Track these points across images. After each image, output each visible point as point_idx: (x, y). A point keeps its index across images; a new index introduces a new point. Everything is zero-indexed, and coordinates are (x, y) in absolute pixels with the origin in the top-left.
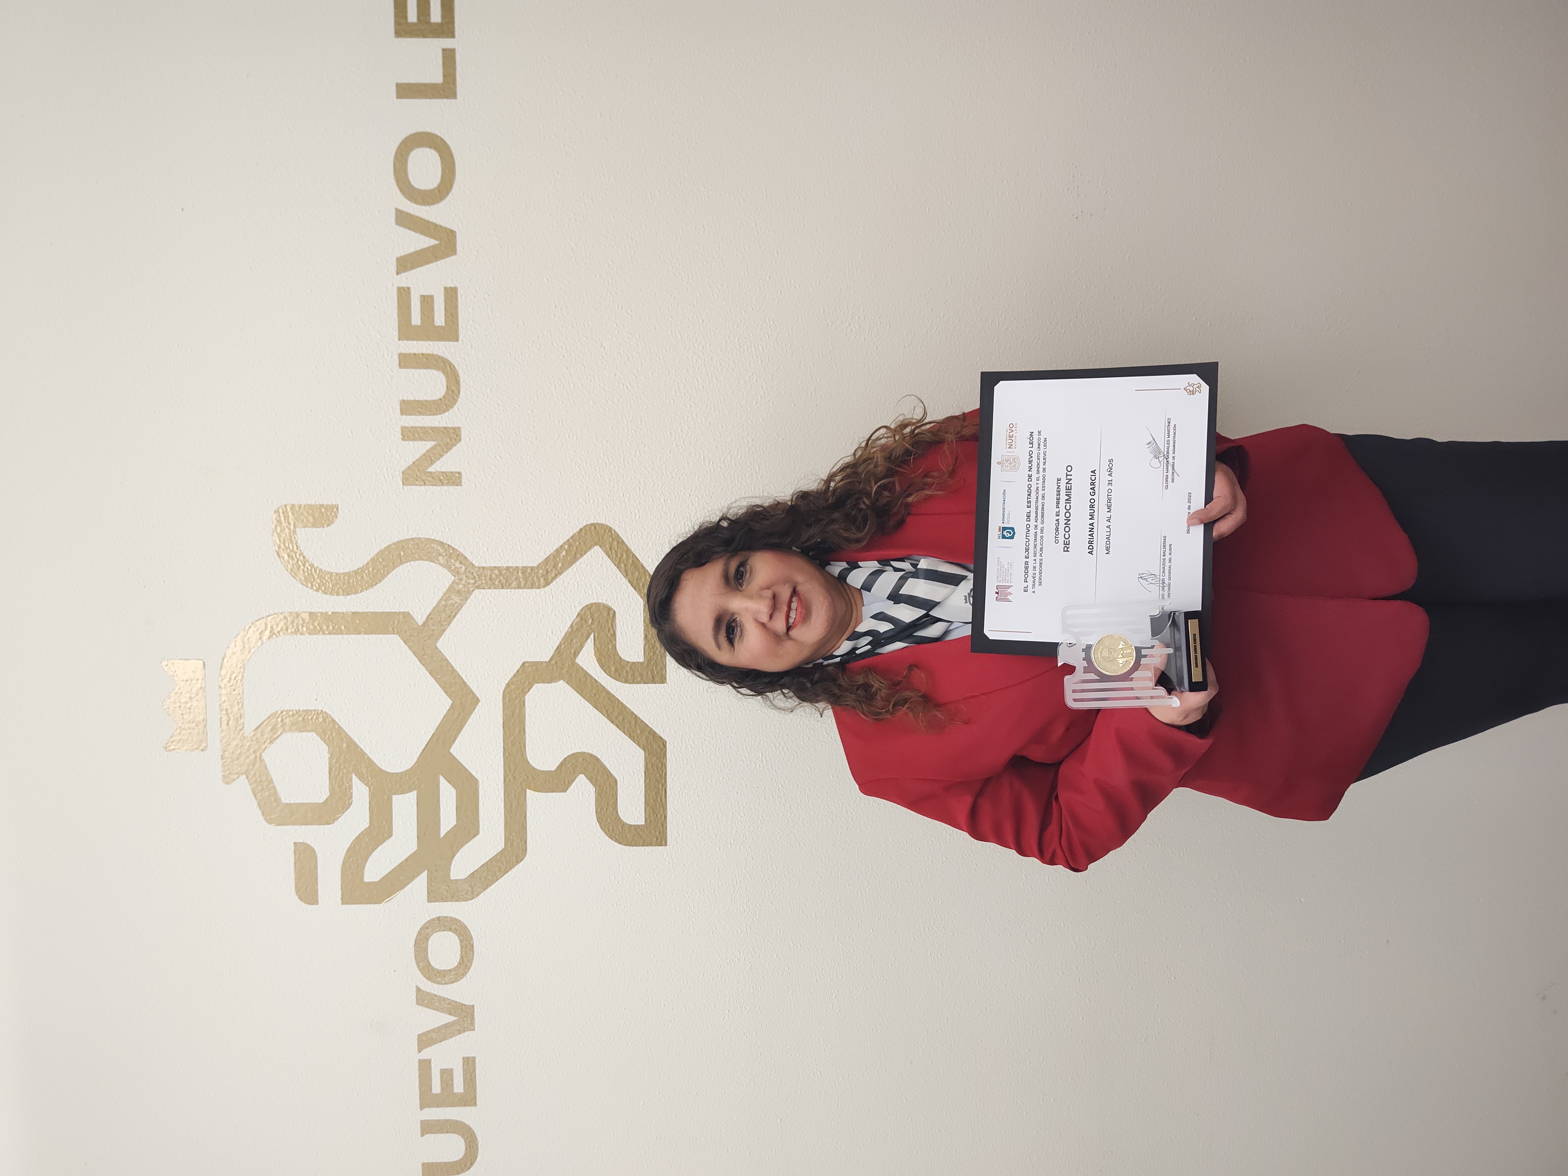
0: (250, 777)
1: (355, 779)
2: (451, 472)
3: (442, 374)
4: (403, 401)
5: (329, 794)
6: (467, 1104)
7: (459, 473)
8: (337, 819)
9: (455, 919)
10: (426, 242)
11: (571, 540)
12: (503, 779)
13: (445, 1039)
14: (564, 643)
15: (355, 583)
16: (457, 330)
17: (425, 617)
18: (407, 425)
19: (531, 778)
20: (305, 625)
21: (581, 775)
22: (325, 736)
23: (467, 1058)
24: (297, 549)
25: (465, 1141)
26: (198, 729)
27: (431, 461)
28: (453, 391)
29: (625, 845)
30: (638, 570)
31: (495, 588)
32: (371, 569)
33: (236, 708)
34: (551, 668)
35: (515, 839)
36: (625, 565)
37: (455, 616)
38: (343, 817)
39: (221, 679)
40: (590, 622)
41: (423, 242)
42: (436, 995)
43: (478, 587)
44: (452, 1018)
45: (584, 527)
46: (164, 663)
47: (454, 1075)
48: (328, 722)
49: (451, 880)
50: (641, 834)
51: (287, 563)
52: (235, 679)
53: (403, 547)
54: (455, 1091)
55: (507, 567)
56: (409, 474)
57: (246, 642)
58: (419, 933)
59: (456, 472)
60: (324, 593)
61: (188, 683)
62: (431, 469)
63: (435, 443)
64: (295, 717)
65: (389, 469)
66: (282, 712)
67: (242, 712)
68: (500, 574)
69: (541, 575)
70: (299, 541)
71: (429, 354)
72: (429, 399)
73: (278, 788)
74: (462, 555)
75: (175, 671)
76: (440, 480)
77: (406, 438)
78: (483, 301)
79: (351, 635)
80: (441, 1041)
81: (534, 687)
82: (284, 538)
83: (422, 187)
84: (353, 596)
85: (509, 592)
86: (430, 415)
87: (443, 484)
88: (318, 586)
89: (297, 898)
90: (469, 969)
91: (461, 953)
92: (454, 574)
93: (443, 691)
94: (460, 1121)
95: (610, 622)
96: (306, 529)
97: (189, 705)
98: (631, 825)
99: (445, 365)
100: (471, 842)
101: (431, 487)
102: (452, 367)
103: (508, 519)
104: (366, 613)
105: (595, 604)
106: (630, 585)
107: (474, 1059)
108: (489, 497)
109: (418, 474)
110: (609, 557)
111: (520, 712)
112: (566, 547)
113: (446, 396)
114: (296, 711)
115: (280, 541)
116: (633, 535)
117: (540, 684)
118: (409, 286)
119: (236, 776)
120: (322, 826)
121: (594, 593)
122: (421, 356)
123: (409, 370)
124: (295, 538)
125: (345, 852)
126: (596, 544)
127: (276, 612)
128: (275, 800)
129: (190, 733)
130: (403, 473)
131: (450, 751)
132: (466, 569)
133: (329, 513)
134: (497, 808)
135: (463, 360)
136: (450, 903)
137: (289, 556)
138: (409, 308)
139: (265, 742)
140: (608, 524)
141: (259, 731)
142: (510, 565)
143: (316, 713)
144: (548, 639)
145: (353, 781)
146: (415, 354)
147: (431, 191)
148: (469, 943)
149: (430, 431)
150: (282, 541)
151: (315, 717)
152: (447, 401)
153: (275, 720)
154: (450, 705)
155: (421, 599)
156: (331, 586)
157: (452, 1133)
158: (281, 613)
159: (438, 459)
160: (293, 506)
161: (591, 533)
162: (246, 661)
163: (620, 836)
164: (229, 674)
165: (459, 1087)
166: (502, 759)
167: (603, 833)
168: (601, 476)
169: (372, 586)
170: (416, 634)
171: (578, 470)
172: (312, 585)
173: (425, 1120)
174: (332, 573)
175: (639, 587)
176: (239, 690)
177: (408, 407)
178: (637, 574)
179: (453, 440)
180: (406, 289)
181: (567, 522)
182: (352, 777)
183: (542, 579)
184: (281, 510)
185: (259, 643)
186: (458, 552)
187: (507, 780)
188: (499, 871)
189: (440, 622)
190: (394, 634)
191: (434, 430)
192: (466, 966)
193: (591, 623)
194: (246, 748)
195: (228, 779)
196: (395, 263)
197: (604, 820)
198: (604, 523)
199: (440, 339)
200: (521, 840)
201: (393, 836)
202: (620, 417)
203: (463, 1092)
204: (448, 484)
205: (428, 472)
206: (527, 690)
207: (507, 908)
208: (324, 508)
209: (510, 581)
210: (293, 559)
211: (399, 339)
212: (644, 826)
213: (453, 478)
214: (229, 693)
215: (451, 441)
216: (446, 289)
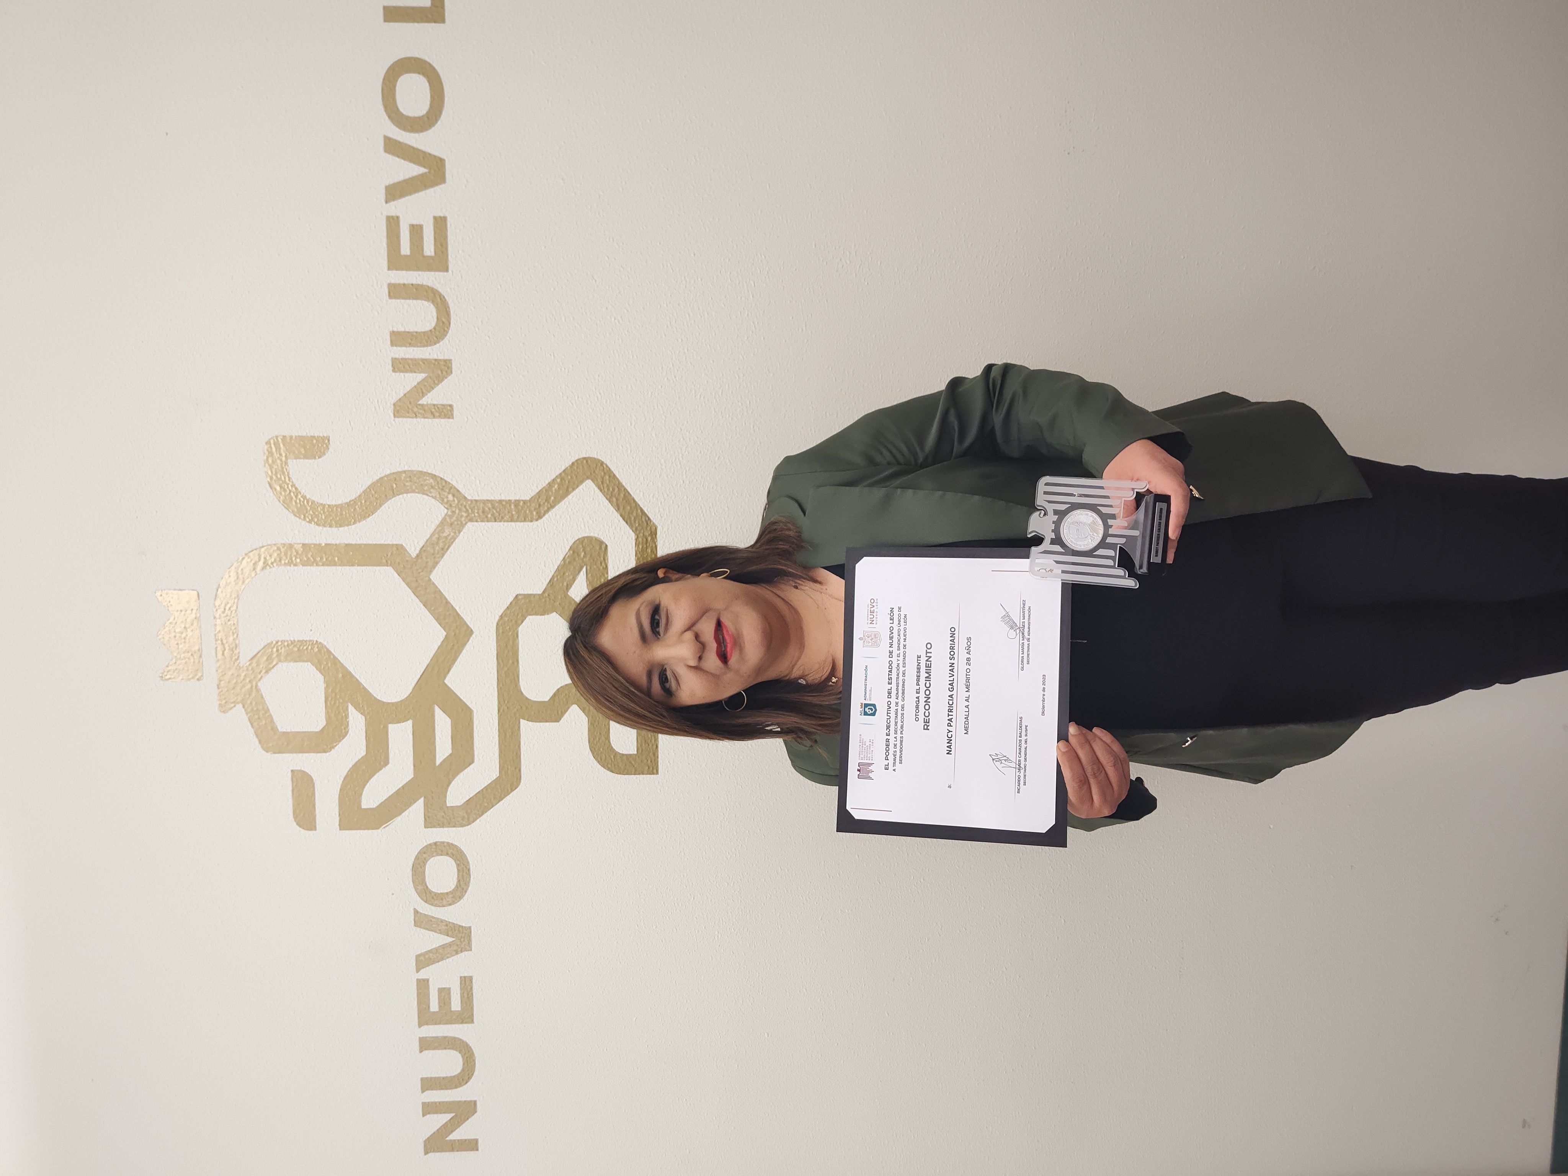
0: (246, 706)
1: (351, 708)
2: (442, 405)
3: (432, 305)
4: (393, 332)
5: (325, 723)
6: (464, 1022)
7: (451, 406)
8: (333, 747)
9: (452, 844)
10: (415, 170)
11: (563, 474)
12: (497, 709)
13: (442, 959)
14: (557, 576)
15: (348, 515)
16: (447, 260)
17: (418, 549)
18: (397, 356)
19: (524, 708)
20: (298, 556)
21: (574, 705)
22: (321, 667)
23: (465, 977)
24: (289, 480)
25: (462, 1057)
26: (194, 659)
27: (423, 392)
28: (443, 323)
29: (618, 774)
30: (629, 504)
31: (488, 521)
32: (363, 502)
33: (231, 638)
34: (543, 600)
35: (509, 767)
36: (617, 500)
37: (448, 549)
38: (340, 745)
39: (215, 610)
40: (582, 556)
41: (413, 170)
42: (433, 917)
43: (471, 520)
44: (450, 940)
45: (576, 461)
46: (158, 594)
47: (452, 993)
48: (323, 652)
49: (447, 807)
50: (633, 763)
51: (279, 494)
52: (230, 609)
53: (396, 479)
54: (452, 1010)
55: (499, 500)
56: (400, 406)
57: (240, 573)
58: (417, 858)
59: (447, 405)
60: (317, 525)
61: (183, 612)
62: (423, 401)
63: (426, 375)
64: (290, 647)
65: (380, 401)
66: (277, 642)
67: (237, 642)
68: (493, 508)
69: (533, 509)
70: (291, 473)
71: (419, 285)
72: (419, 331)
73: (274, 717)
74: (455, 488)
75: (170, 602)
76: (432, 413)
77: (396, 369)
78: (473, 230)
79: (345, 567)
80: (439, 962)
81: (527, 619)
82: (276, 469)
83: (411, 114)
84: (346, 528)
85: (502, 525)
86: (421, 347)
87: (434, 417)
88: (310, 518)
89: (295, 824)
90: (466, 892)
91: (458, 876)
92: (446, 506)
93: (437, 623)
94: (457, 1038)
95: (602, 555)
96: (298, 460)
97: (184, 635)
98: (623, 755)
99: (434, 294)
100: (466, 770)
101: (422, 419)
102: (442, 297)
103: (501, 453)
104: (359, 545)
105: (587, 537)
106: (621, 519)
107: (471, 978)
108: (482, 430)
109: (410, 407)
110: (601, 491)
111: (513, 644)
112: (559, 480)
113: (437, 328)
114: (291, 641)
115: (272, 473)
116: (625, 470)
117: (534, 617)
118: (398, 215)
119: (232, 705)
120: (319, 754)
121: (587, 527)
122: (411, 286)
123: (398, 301)
124: (286, 469)
125: (342, 779)
126: (588, 478)
127: (269, 543)
128: (272, 729)
129: (186, 663)
130: (394, 405)
131: (445, 681)
132: (459, 502)
133: (320, 445)
134: (491, 738)
135: (453, 290)
136: (446, 829)
137: (281, 487)
138: (398, 237)
139: (261, 671)
140: (600, 459)
141: (254, 661)
142: (503, 499)
143: (311, 643)
144: (541, 573)
145: (349, 710)
146: (404, 285)
147: (419, 118)
148: (466, 867)
149: (421, 363)
150: (274, 473)
151: (310, 647)
152: (438, 333)
153: (270, 650)
154: (444, 637)
155: (414, 532)
156: (323, 517)
157: (449, 1049)
158: (275, 545)
159: (429, 392)
160: (284, 437)
161: (583, 467)
162: (240, 593)
163: (613, 765)
164: (223, 605)
165: (456, 1005)
166: (496, 689)
167: (595, 762)
168: (593, 411)
169: (365, 518)
170: (409, 566)
171: (571, 404)
172: (304, 516)
173: (423, 1037)
174: (325, 504)
175: (630, 521)
176: (234, 621)
177: (399, 338)
178: (629, 508)
179: (444, 373)
180: (395, 218)
181: (559, 456)
182: (348, 707)
183: (535, 513)
184: (272, 442)
185: (253, 574)
186: (451, 485)
187: (501, 711)
188: (494, 798)
189: (433, 554)
190: (387, 566)
191: (426, 363)
192: (463, 889)
193: (584, 557)
194: (242, 677)
195: (224, 708)
196: (384, 191)
197: (596, 749)
198: (596, 457)
199: (430, 269)
200: (515, 768)
201: (390, 764)
202: (612, 352)
203: (460, 1009)
204: (440, 417)
205: (419, 405)
206: (520, 622)
207: (502, 834)
208: (316, 440)
209: (503, 515)
210: (285, 490)
211: (389, 269)
212: (635, 755)
213: (444, 410)
214: (223, 623)
215: (442, 373)
216: (435, 218)
